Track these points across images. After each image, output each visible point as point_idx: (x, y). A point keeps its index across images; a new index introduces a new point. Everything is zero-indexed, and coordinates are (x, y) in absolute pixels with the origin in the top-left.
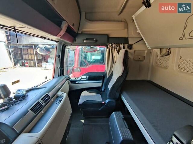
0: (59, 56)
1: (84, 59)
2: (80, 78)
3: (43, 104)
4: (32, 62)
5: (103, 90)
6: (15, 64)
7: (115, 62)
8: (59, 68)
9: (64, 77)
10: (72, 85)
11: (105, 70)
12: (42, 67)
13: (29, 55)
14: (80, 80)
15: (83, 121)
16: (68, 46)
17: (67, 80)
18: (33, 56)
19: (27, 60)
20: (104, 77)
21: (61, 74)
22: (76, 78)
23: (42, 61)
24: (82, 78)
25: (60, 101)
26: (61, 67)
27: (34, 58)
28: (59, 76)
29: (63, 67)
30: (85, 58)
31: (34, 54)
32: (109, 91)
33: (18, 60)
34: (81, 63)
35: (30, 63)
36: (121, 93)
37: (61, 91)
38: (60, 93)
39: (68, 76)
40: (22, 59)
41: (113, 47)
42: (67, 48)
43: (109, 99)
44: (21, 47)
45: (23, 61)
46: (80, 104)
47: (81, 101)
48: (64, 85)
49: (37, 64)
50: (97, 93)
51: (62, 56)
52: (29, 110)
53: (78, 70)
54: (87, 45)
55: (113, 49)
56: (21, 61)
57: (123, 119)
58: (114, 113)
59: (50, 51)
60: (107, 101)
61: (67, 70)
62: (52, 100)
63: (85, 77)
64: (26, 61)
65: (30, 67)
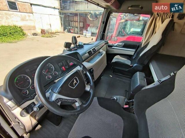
0: (104, 22)
1: (122, 30)
2: (117, 44)
3: (93, 53)
4: (76, 29)
5: (134, 58)
6: (64, 30)
7: (155, 33)
8: (102, 33)
9: (104, 41)
10: (109, 49)
11: (142, 40)
12: (83, 34)
13: (74, 22)
14: (116, 46)
15: (111, 76)
16: (113, 13)
17: (106, 44)
18: (77, 23)
19: (73, 27)
20: (138, 47)
21: (102, 38)
22: (113, 44)
23: (83, 30)
24: (118, 45)
25: (102, 55)
26: (103, 32)
27: (78, 25)
28: (100, 40)
29: (105, 33)
30: (124, 28)
31: (78, 22)
32: (139, 58)
33: (66, 26)
34: (119, 33)
35: (74, 30)
36: (150, 61)
37: (102, 49)
38: (101, 50)
39: (106, 41)
40: (69, 26)
41: (158, 16)
42: (112, 15)
43: (137, 63)
44: (69, 14)
45: (70, 28)
46: (113, 63)
47: (114, 60)
48: (104, 47)
49: (80, 31)
50: (128, 59)
51: (106, 23)
52: (87, 52)
53: (115, 39)
54: (130, 12)
55: (158, 18)
56: (68, 27)
57: (144, 77)
58: (138, 72)
59: (97, 17)
60: (135, 65)
61: (107, 36)
62: (97, 52)
63: (121, 44)
64: (71, 28)
65: (74, 33)
